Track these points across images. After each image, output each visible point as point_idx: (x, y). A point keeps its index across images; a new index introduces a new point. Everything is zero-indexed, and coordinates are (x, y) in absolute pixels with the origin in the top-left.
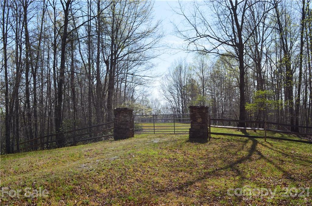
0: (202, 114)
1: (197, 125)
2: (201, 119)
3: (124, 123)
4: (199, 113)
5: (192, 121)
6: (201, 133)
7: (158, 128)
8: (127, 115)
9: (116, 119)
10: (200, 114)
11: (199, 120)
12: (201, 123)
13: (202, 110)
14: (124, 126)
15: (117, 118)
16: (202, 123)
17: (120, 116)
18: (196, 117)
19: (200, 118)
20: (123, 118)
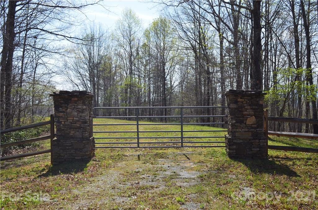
0: (256, 107)
1: (245, 132)
2: (254, 117)
3: (78, 125)
4: (250, 106)
5: (234, 121)
6: (254, 148)
7: (146, 135)
8: (85, 107)
9: (59, 117)
10: (254, 107)
11: (251, 120)
12: (253, 126)
13: (258, 100)
14: (77, 133)
15: (61, 114)
16: (255, 126)
17: (69, 110)
18: (245, 113)
19: (252, 116)
20: (76, 113)
